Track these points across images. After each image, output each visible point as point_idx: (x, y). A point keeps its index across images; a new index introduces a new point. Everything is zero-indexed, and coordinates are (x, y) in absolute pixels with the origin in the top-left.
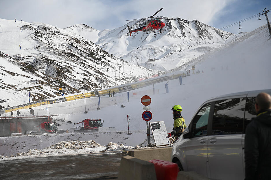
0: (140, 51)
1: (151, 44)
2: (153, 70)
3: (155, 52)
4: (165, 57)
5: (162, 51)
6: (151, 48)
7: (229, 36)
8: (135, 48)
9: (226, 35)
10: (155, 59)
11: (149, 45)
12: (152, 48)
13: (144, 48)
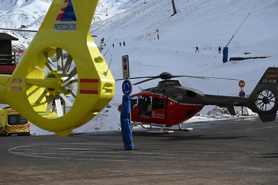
0: (11, 15)
1: (22, 9)
2: (28, 38)
3: (27, 18)
4: (38, 23)
5: (34, 17)
6: (22, 13)
7: (105, 4)
8: (4, 12)
9: (102, 3)
10: (28, 25)
11: (20, 10)
12: (24, 13)
13: (15, 13)
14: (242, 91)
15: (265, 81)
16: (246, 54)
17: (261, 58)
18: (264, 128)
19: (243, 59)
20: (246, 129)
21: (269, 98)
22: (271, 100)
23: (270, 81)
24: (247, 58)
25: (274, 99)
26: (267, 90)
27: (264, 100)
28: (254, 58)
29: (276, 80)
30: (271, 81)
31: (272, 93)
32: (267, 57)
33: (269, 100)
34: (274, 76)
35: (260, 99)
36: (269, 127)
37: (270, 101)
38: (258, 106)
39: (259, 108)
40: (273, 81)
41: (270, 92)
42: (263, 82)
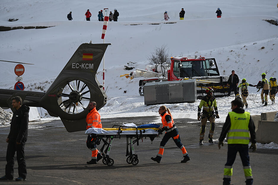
14: (19, 82)
15: (75, 65)
16: (10, 20)
17: (37, 28)
18: (65, 141)
19: (8, 29)
20: (34, 144)
21: (80, 94)
22: (84, 96)
23: (83, 66)
24: (15, 28)
25: (88, 95)
26: (78, 81)
27: (72, 96)
28: (26, 28)
29: (93, 64)
30: (85, 66)
31: (85, 85)
32: (47, 27)
33: (80, 96)
34: (91, 57)
35: (65, 95)
36: (72, 140)
37: (81, 99)
38: (62, 106)
39: (63, 109)
40: (88, 66)
41: (82, 84)
42: (73, 68)
